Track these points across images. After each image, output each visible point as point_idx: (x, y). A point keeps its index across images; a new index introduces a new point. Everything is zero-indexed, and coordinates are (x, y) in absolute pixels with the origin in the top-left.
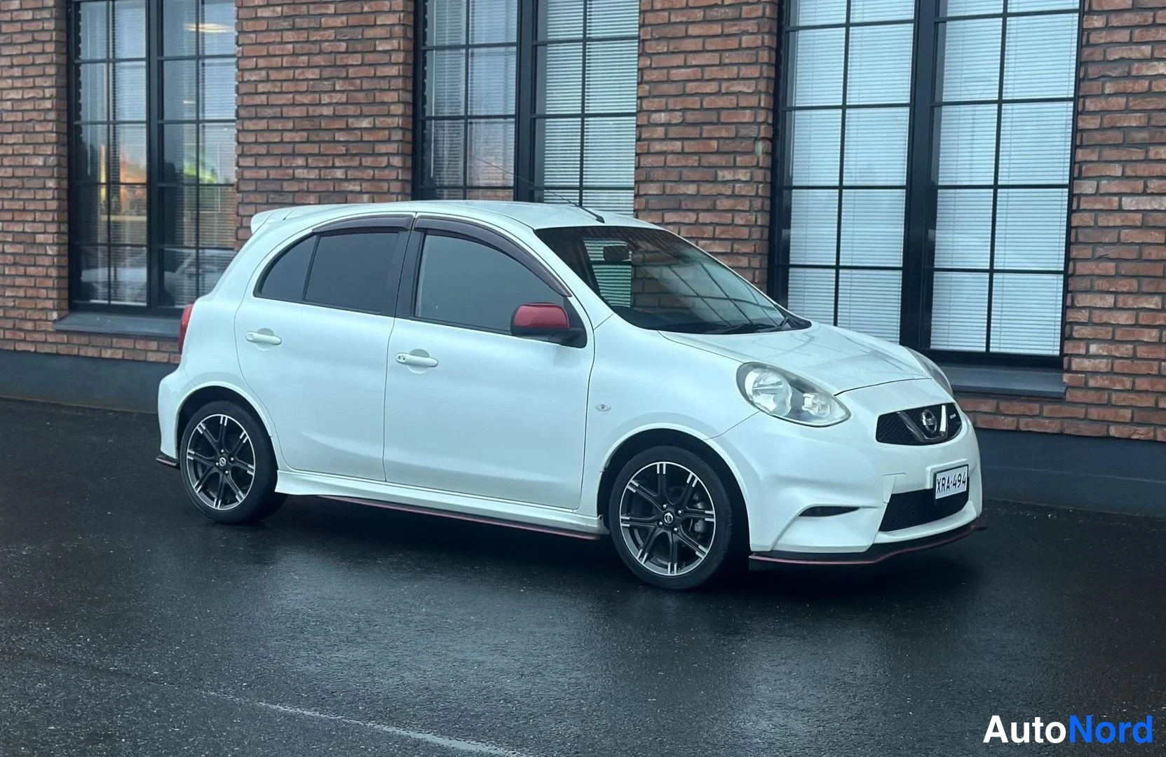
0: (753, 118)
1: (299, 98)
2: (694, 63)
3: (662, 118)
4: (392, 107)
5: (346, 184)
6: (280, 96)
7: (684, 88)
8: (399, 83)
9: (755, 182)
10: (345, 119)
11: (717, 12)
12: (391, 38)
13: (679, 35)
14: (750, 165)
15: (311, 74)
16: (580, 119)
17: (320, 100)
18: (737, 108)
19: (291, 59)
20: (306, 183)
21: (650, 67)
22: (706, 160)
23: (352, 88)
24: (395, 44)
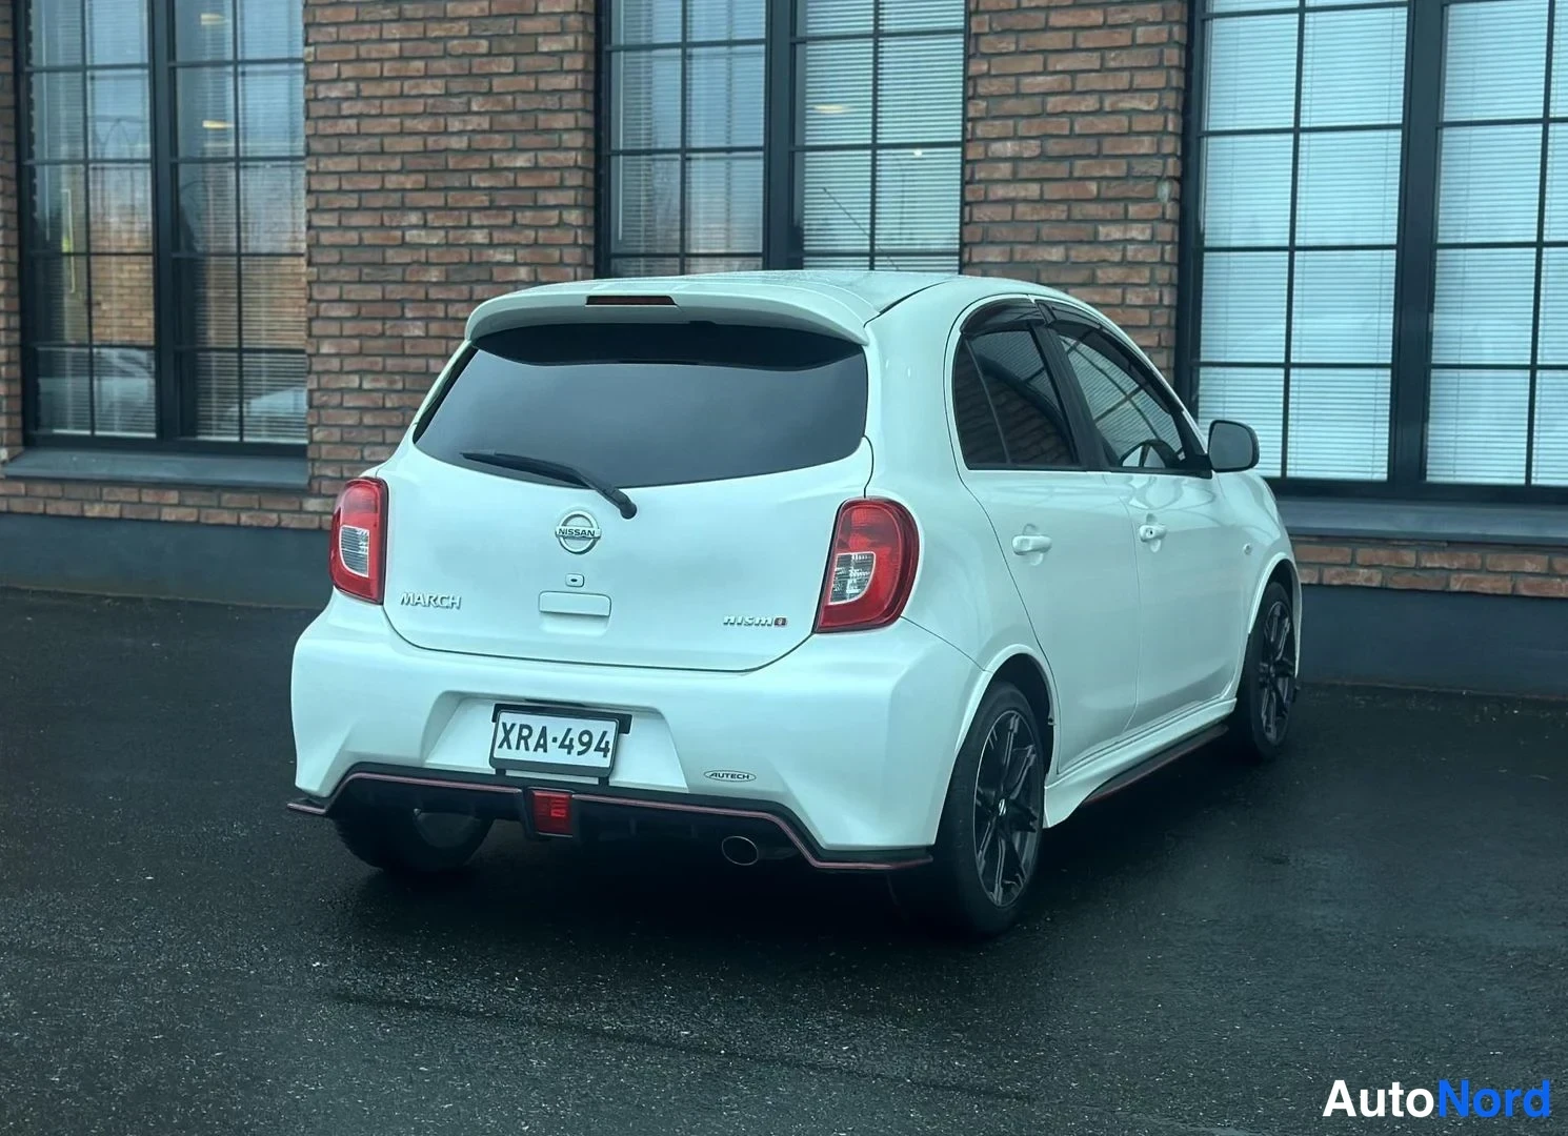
0: (1152, 148)
1: (410, 124)
2: (1059, 67)
3: (1009, 148)
4: (565, 137)
5: (491, 252)
6: (382, 120)
7: (1044, 104)
8: (577, 100)
9: (1158, 242)
10: (489, 154)
12: (562, 33)
13: (1035, 27)
14: (1151, 217)
16: (869, 152)
17: (446, 126)
18: (1130, 133)
19: (398, 65)
20: (423, 252)
21: (988, 75)
22: (1077, 212)
23: (499, 109)
24: (569, 41)
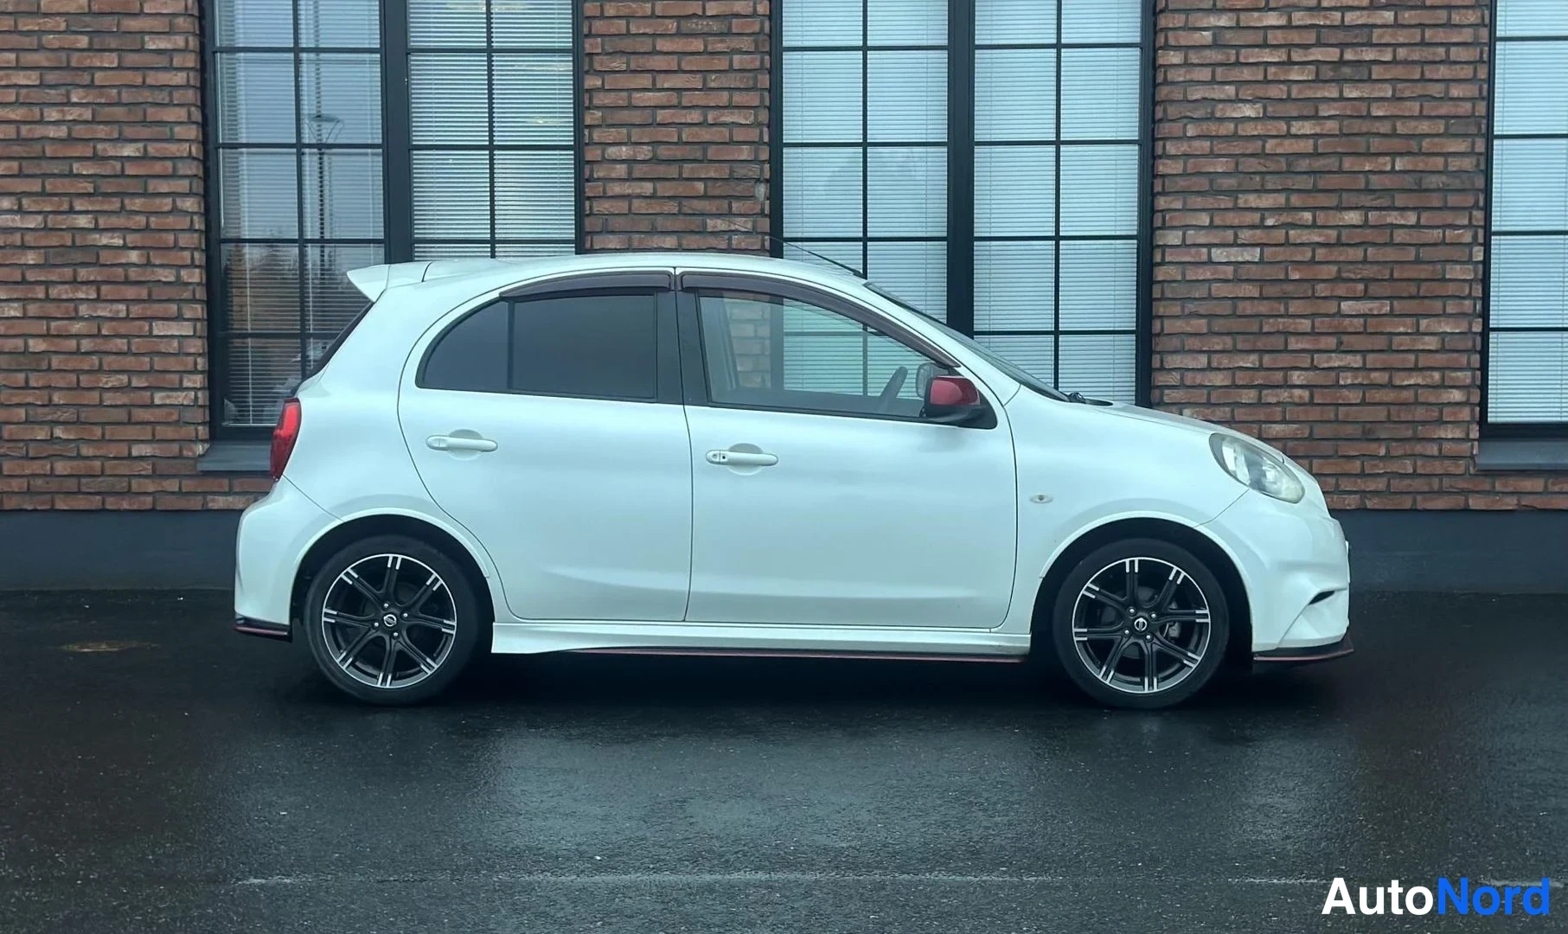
0: (750, 155)
2: (666, 86)
3: (625, 152)
4: (177, 129)
5: (97, 236)
7: (654, 116)
8: (188, 95)
10: (92, 144)
11: (697, 25)
12: (172, 33)
13: (642, 50)
15: (21, 78)
16: (487, 152)
17: (42, 114)
18: (731, 142)
20: (18, 236)
21: (602, 89)
22: (688, 206)
23: (103, 101)
24: (181, 40)
